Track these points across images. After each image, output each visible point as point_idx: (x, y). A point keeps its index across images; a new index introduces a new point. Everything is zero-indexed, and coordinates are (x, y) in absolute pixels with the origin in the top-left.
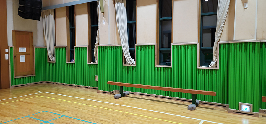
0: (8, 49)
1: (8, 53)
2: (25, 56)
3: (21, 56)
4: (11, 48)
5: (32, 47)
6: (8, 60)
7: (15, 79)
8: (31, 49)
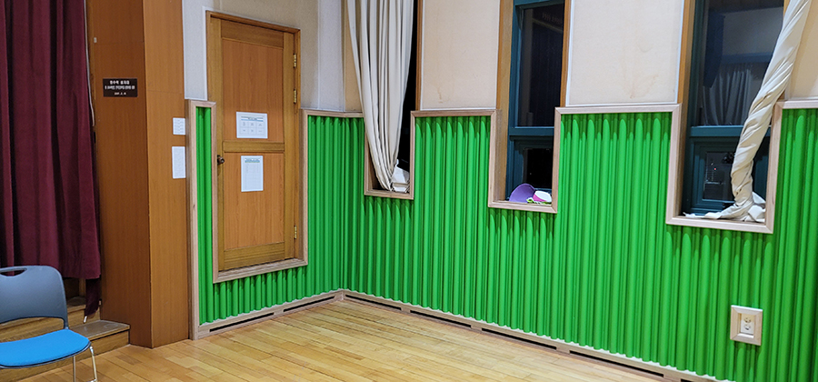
0: (186, 115)
1: (185, 141)
2: (260, 158)
3: (243, 158)
4: (203, 110)
5: (297, 110)
6: (186, 182)
7: (219, 284)
8: (289, 120)
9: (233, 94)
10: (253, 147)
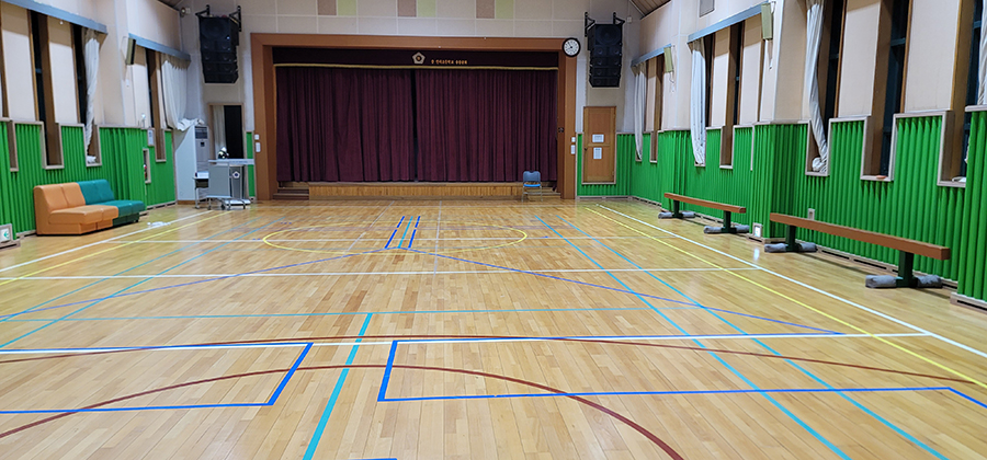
0: (575, 137)
1: (575, 144)
2: (601, 148)
3: (596, 149)
4: (580, 135)
5: (614, 133)
6: (575, 155)
7: (583, 185)
9: (591, 129)
10: (598, 145)
